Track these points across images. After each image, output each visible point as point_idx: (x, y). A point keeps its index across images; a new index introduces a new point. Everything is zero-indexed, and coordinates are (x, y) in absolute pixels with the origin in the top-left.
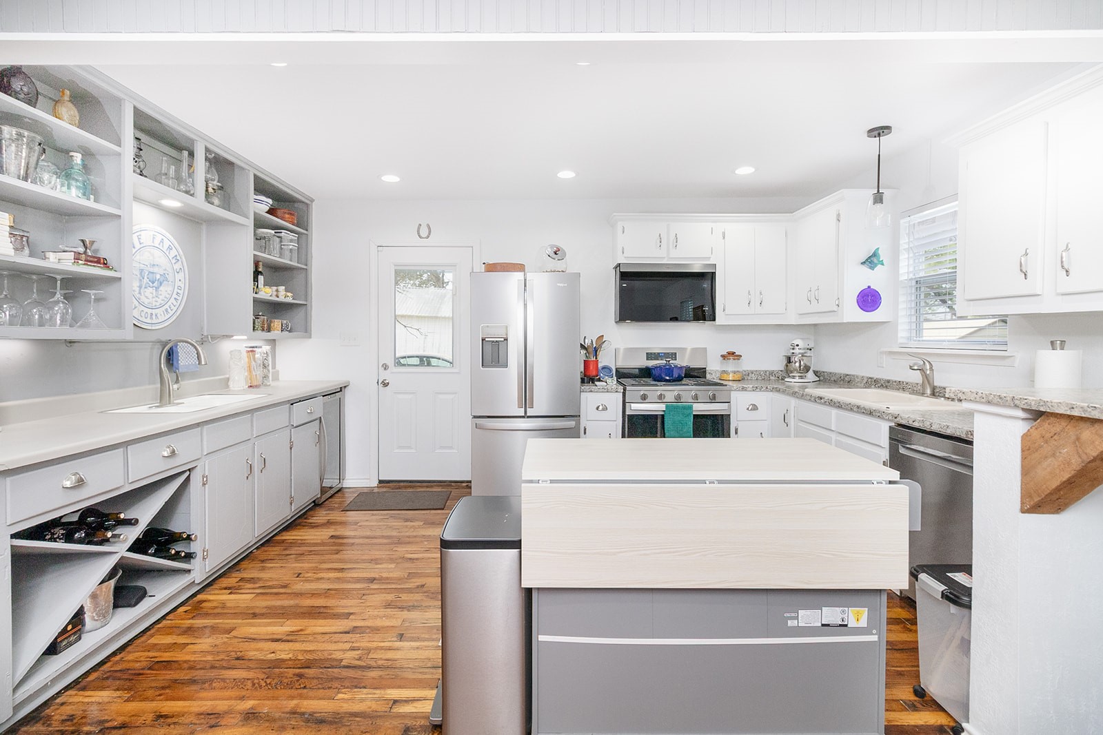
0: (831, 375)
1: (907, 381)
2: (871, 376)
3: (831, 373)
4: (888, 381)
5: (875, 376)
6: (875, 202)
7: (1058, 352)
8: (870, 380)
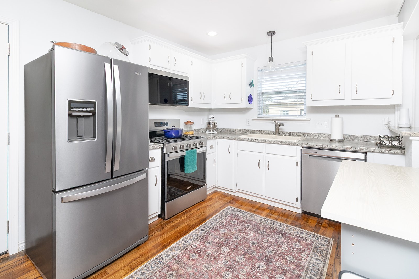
0: (222, 130)
1: (264, 130)
2: (245, 129)
3: (222, 129)
4: (254, 131)
5: (247, 129)
6: (270, 61)
7: (337, 118)
8: (244, 131)
